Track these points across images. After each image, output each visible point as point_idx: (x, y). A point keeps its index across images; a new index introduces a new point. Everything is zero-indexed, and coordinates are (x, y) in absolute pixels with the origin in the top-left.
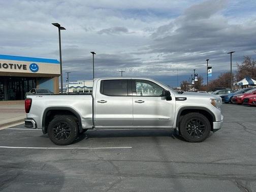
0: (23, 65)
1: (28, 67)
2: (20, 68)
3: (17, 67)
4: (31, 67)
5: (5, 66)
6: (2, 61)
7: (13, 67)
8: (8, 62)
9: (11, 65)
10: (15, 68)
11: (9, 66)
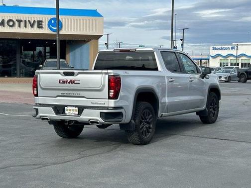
0: (39, 22)
1: (45, 24)
2: (32, 26)
3: (28, 25)
4: (50, 23)
5: (11, 23)
6: (7, 16)
7: (23, 24)
8: (14, 16)
9: (20, 21)
10: (25, 26)
11: (17, 23)
